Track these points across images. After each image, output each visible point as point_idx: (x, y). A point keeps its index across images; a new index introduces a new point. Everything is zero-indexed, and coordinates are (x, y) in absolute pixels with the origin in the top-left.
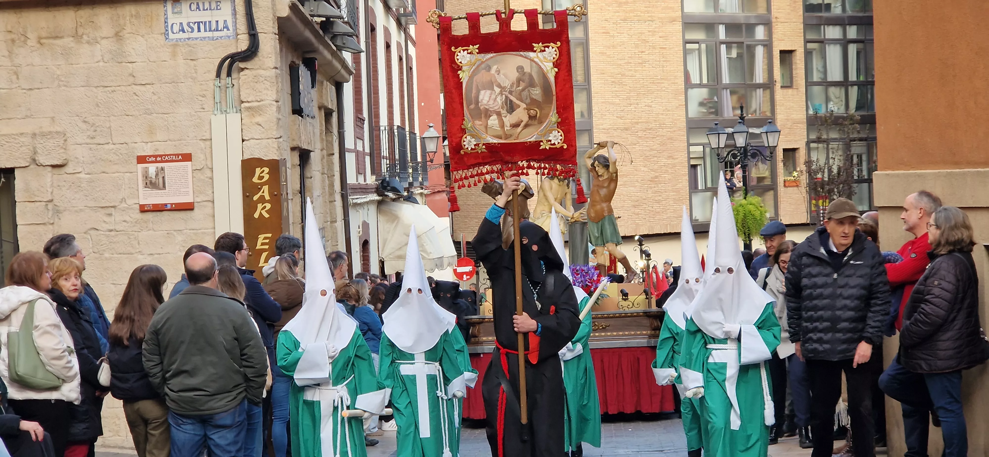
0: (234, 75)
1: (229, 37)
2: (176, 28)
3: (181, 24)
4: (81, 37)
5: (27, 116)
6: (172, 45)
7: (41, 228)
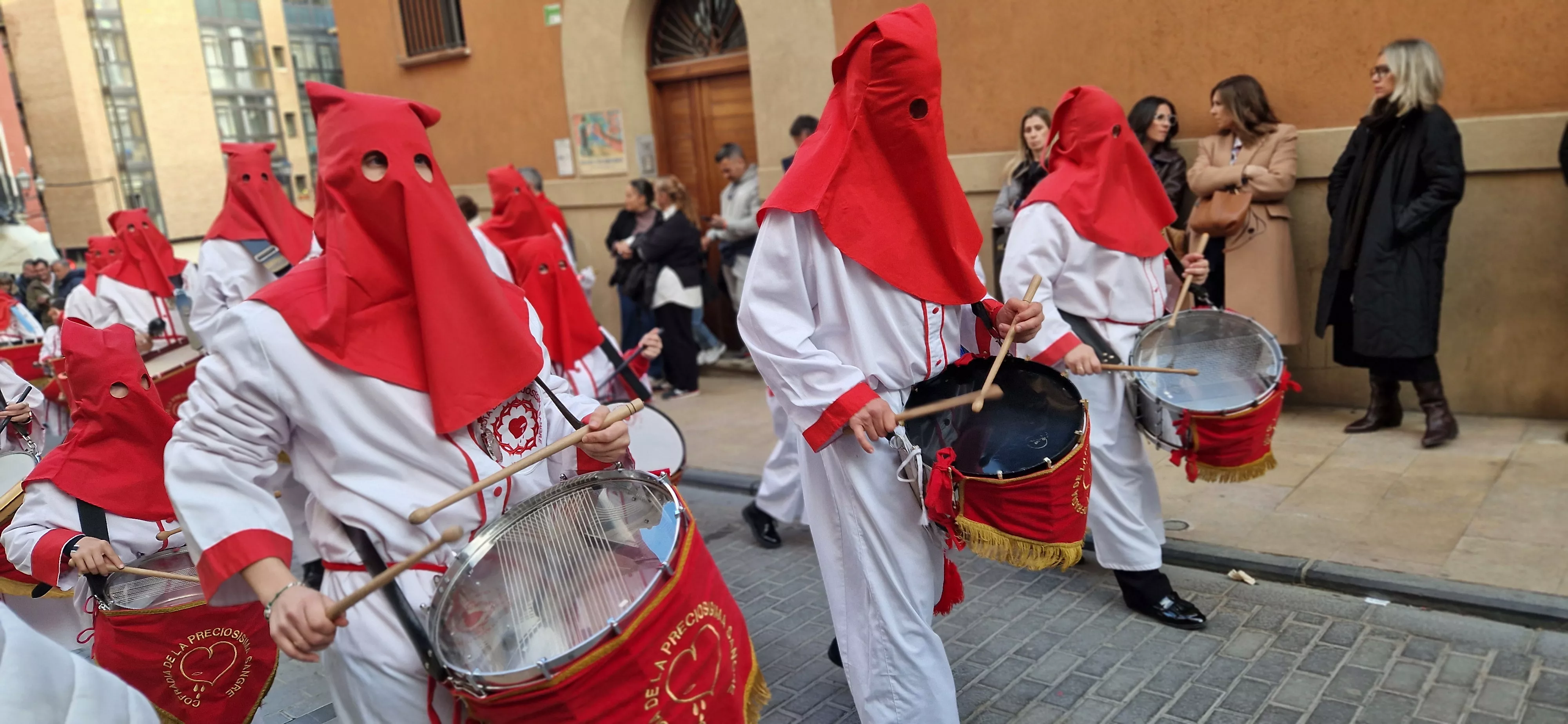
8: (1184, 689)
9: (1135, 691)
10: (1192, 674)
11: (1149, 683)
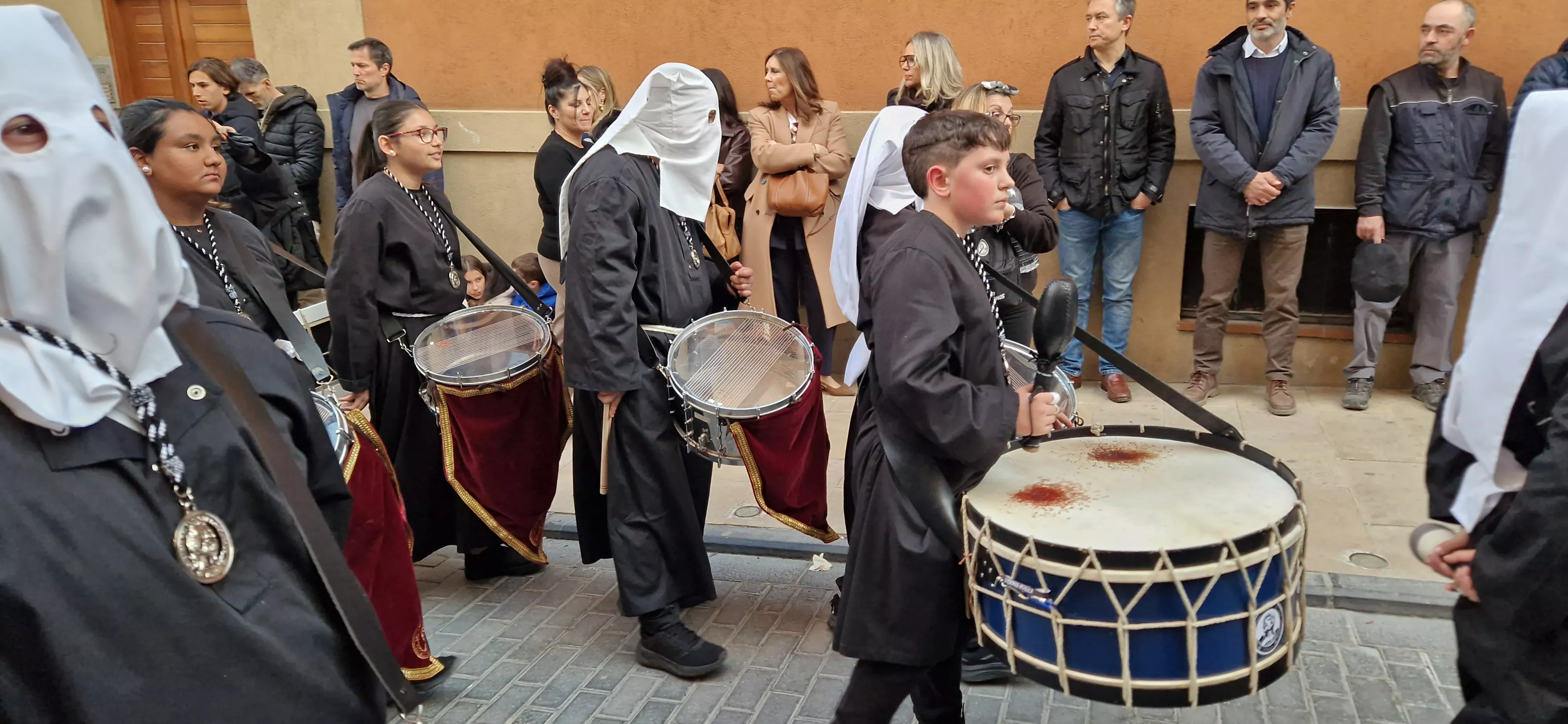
8: (763, 700)
9: (715, 711)
10: (771, 680)
11: (729, 699)
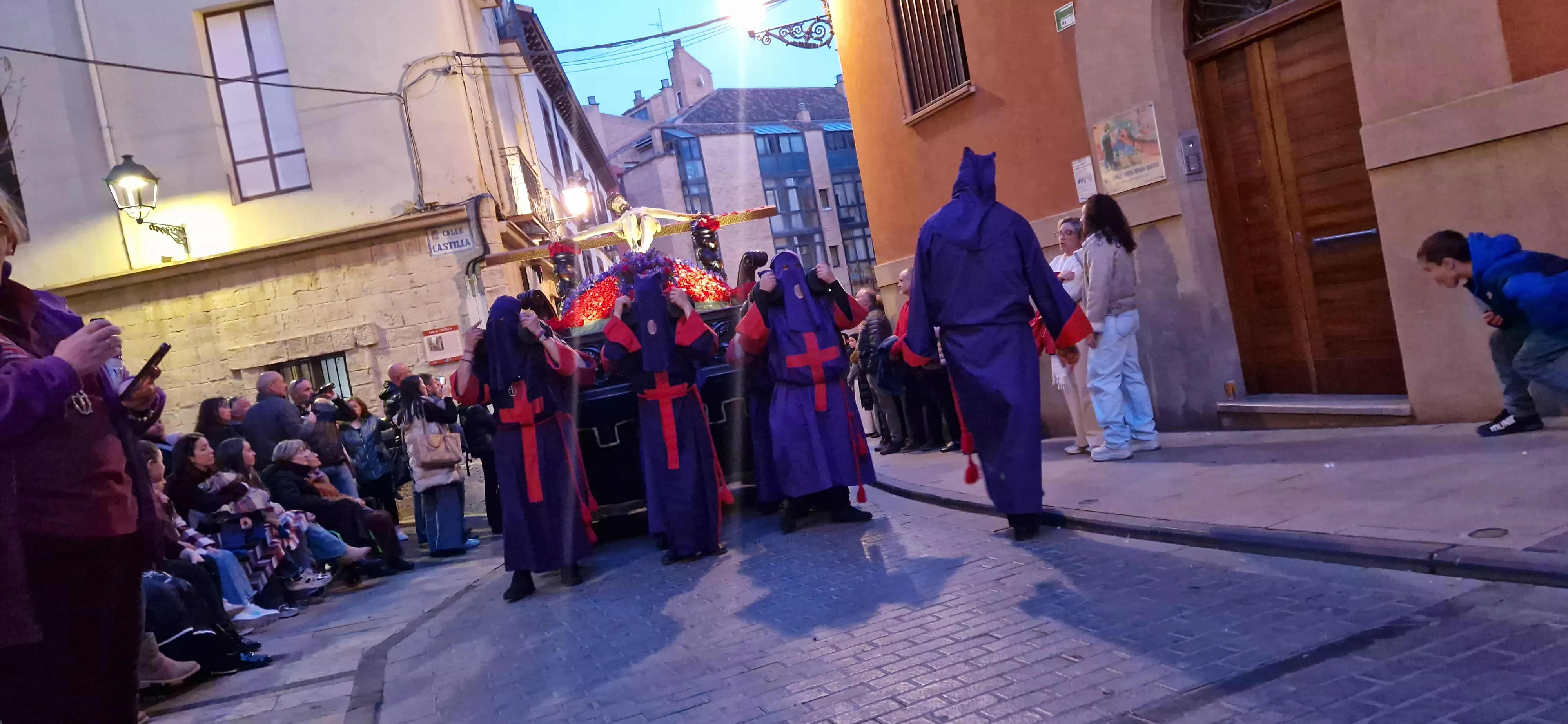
0: (478, 273)
1: (470, 249)
2: (436, 248)
3: (439, 245)
4: (376, 263)
5: (347, 318)
6: (436, 259)
7: (367, 386)
